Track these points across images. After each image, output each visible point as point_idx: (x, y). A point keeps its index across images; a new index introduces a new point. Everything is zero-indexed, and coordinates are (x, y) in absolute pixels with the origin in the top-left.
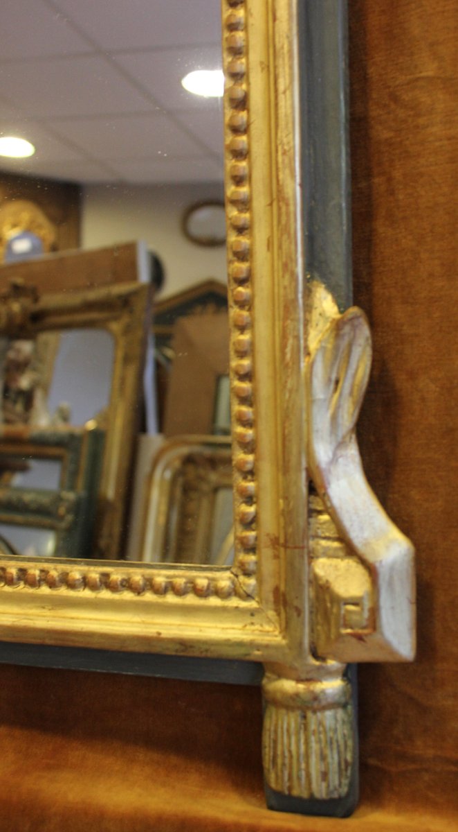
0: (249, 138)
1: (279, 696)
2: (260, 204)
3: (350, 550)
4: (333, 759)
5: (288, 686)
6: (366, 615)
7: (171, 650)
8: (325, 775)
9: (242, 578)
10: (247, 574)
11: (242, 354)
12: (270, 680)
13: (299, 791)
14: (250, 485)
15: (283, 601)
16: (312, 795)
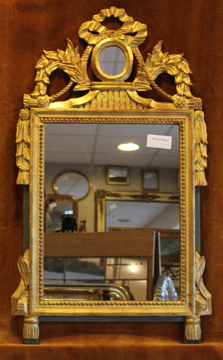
0: (186, 227)
1: (190, 322)
2: (187, 238)
3: (202, 295)
4: (198, 332)
5: (191, 320)
6: (205, 306)
7: (171, 315)
8: (198, 335)
9: (183, 302)
10: (183, 301)
11: (183, 263)
12: (188, 320)
13: (194, 339)
14: (184, 286)
15: (190, 305)
16: (195, 339)
